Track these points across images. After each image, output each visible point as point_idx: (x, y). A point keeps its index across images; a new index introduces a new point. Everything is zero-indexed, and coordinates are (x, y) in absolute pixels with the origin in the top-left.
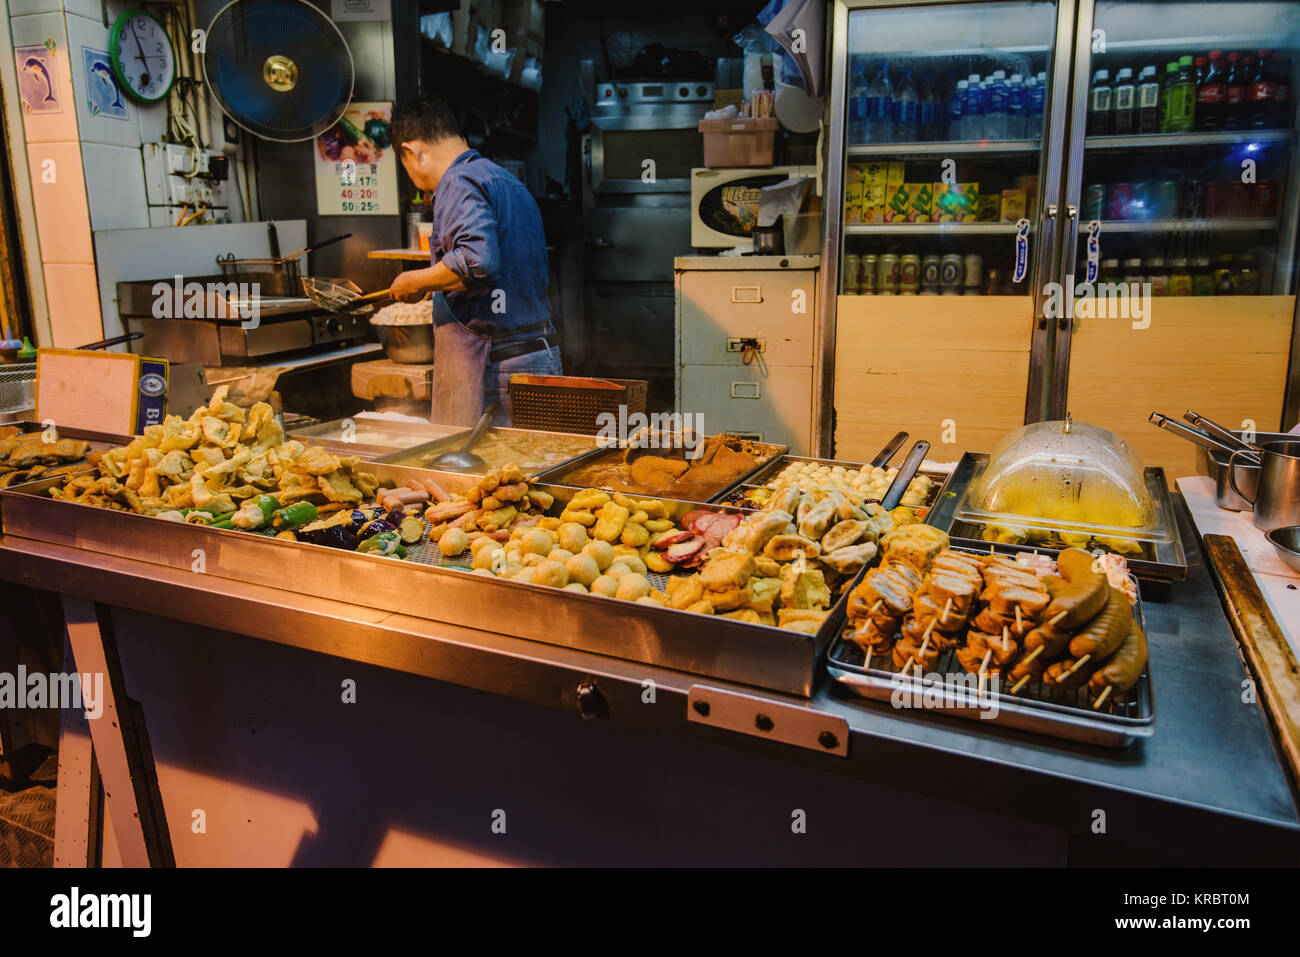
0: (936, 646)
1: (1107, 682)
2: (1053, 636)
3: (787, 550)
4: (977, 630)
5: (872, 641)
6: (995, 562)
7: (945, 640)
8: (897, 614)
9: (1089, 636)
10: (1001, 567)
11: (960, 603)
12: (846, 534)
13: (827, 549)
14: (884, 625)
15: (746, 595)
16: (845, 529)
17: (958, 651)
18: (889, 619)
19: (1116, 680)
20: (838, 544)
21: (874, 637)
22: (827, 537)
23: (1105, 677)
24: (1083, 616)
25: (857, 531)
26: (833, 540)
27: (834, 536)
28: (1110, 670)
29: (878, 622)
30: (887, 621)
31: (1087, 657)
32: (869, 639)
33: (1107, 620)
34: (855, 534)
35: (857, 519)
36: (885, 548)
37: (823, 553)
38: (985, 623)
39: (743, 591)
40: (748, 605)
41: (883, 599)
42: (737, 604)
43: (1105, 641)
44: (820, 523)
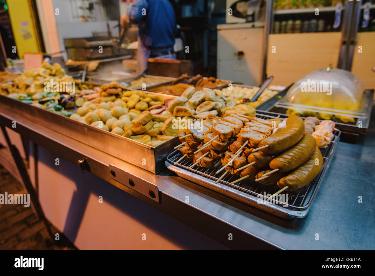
0: (212, 156)
1: (286, 184)
2: (262, 157)
3: (181, 112)
4: (230, 151)
5: (187, 152)
6: (254, 120)
7: (216, 154)
8: (199, 141)
9: (281, 159)
10: (255, 122)
11: (222, 137)
12: (206, 107)
13: (197, 112)
14: (192, 145)
15: (145, 129)
16: (206, 105)
17: (221, 160)
18: (195, 142)
19: (290, 183)
20: (202, 111)
21: (188, 150)
22: (198, 108)
23: (285, 181)
24: (279, 148)
25: (211, 105)
26: (200, 109)
27: (201, 107)
28: (290, 177)
29: (189, 144)
30: (193, 143)
31: (277, 170)
32: (186, 151)
33: (294, 152)
34: (210, 107)
35: (213, 101)
36: (223, 114)
37: (195, 114)
38: (233, 148)
39: (144, 127)
40: (147, 133)
41: (192, 133)
42: (142, 132)
43: (289, 162)
44: (195, 102)
